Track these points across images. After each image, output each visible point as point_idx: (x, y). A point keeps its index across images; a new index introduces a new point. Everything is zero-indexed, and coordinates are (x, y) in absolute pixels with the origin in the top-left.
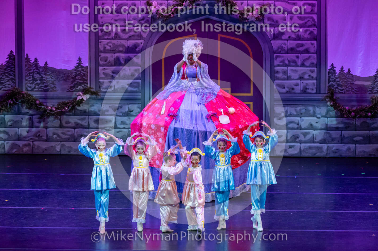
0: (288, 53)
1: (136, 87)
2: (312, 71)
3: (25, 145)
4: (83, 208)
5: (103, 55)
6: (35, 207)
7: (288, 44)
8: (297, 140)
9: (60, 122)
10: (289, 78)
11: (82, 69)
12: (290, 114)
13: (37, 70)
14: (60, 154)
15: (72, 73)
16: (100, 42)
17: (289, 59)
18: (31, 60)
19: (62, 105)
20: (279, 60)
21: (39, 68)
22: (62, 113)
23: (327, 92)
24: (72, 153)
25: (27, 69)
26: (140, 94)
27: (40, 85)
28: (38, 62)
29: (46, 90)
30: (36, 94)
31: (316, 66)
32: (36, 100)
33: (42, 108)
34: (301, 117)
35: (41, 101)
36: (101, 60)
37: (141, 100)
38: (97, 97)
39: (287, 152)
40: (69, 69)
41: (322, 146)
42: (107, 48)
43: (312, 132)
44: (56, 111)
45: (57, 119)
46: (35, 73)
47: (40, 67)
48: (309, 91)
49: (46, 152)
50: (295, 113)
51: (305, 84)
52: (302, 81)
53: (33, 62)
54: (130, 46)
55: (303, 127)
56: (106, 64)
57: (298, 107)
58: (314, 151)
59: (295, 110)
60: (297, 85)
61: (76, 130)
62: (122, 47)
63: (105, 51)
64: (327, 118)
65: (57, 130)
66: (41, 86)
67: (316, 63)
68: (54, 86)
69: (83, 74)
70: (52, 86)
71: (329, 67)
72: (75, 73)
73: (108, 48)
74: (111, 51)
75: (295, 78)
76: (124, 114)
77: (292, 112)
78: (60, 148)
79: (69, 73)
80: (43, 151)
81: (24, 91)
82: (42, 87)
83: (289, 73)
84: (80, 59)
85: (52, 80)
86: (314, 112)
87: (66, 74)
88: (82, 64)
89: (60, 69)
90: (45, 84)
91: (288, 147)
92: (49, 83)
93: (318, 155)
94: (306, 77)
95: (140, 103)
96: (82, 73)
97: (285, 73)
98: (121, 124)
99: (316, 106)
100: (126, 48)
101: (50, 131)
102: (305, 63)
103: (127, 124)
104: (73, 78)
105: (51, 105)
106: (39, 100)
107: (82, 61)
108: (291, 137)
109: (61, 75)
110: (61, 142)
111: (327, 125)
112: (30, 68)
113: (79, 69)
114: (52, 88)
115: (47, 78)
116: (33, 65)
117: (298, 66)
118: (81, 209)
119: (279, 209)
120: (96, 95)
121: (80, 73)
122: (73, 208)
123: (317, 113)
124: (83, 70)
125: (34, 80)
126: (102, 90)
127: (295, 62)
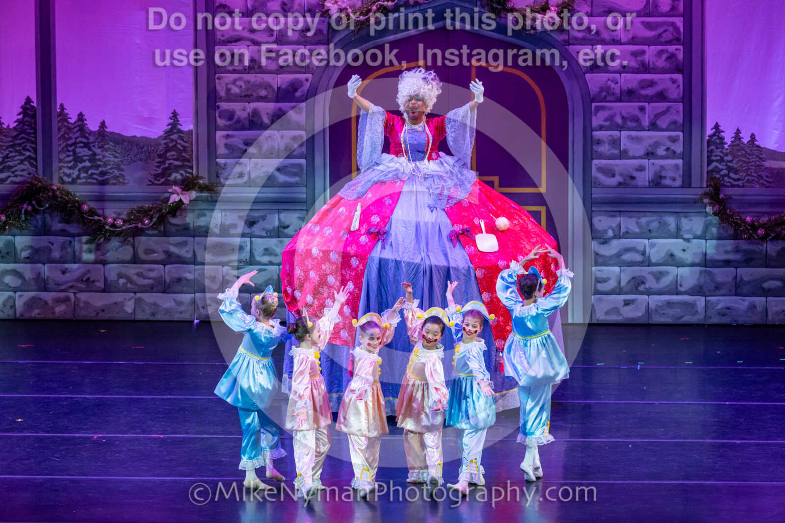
0: (621, 101)
1: (295, 175)
2: (674, 140)
3: (58, 301)
4: (182, 436)
5: (224, 106)
6: (80, 433)
7: (622, 81)
8: (641, 288)
9: (134, 250)
10: (623, 155)
11: (180, 136)
12: (627, 232)
13: (84, 140)
14: (132, 319)
15: (159, 144)
16: (218, 78)
17: (624, 114)
18: (71, 119)
19: (138, 215)
20: (602, 115)
21: (87, 135)
22: (138, 232)
23: (705, 185)
24: (160, 317)
25: (63, 136)
26: (304, 190)
27: (90, 172)
28: (85, 122)
29: (103, 181)
30: (80, 191)
31: (682, 128)
32: (81, 203)
33: (94, 220)
34: (649, 239)
35: (92, 205)
36: (219, 117)
37: (306, 202)
38: (211, 197)
39: (622, 315)
40: (152, 137)
41: (695, 301)
42: (232, 91)
43: (673, 270)
44: (124, 227)
45: (127, 244)
46: (78, 145)
47: (89, 132)
48: (667, 182)
49: (103, 316)
50: (637, 230)
51: (658, 168)
52: (651, 161)
53: (75, 122)
54: (283, 87)
55: (654, 260)
56: (231, 125)
57: (643, 216)
58: (677, 311)
59: (637, 223)
60: (641, 169)
61: (168, 267)
62: (265, 89)
63: (230, 98)
64: (706, 240)
65: (126, 267)
66: (93, 174)
67: (681, 121)
68: (120, 174)
69: (182, 146)
70: (117, 173)
71: (709, 131)
72: (163, 146)
73: (235, 90)
74: (241, 97)
75: (637, 155)
76: (270, 232)
77: (630, 227)
78: (133, 308)
79: (152, 144)
80: (97, 314)
81: (56, 185)
82: (95, 176)
83: (625, 144)
84: (175, 115)
85: (116, 160)
86: (678, 229)
87: (145, 149)
88: (181, 125)
89: (133, 137)
90: (100, 169)
91: (623, 303)
92: (109, 167)
93: (687, 319)
94: (661, 151)
95: (305, 208)
96: (180, 144)
97: (615, 143)
98: (264, 255)
99: (682, 214)
100: (273, 90)
101: (113, 271)
102: (658, 122)
103: (276, 255)
104: (160, 156)
105: (113, 214)
106: (89, 203)
107: (179, 119)
108: (629, 281)
109: (135, 150)
110: (135, 293)
111: (705, 254)
112: (68, 135)
113: (174, 137)
114: (116, 177)
115: (104, 157)
116: (75, 127)
117: (643, 129)
118: (179, 437)
119: (603, 436)
120: (211, 193)
121: (175, 146)
122: (162, 436)
123: (683, 229)
124: (181, 138)
125: (77, 159)
126: (222, 180)
127: (637, 120)
